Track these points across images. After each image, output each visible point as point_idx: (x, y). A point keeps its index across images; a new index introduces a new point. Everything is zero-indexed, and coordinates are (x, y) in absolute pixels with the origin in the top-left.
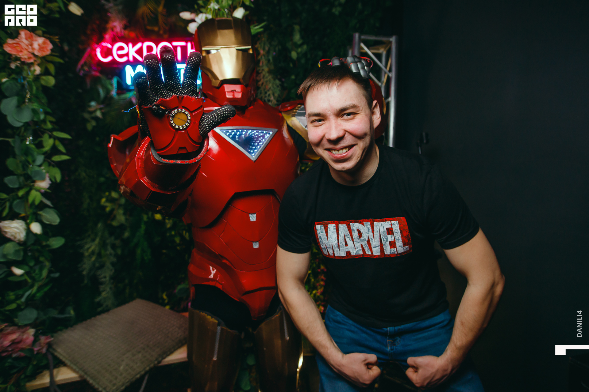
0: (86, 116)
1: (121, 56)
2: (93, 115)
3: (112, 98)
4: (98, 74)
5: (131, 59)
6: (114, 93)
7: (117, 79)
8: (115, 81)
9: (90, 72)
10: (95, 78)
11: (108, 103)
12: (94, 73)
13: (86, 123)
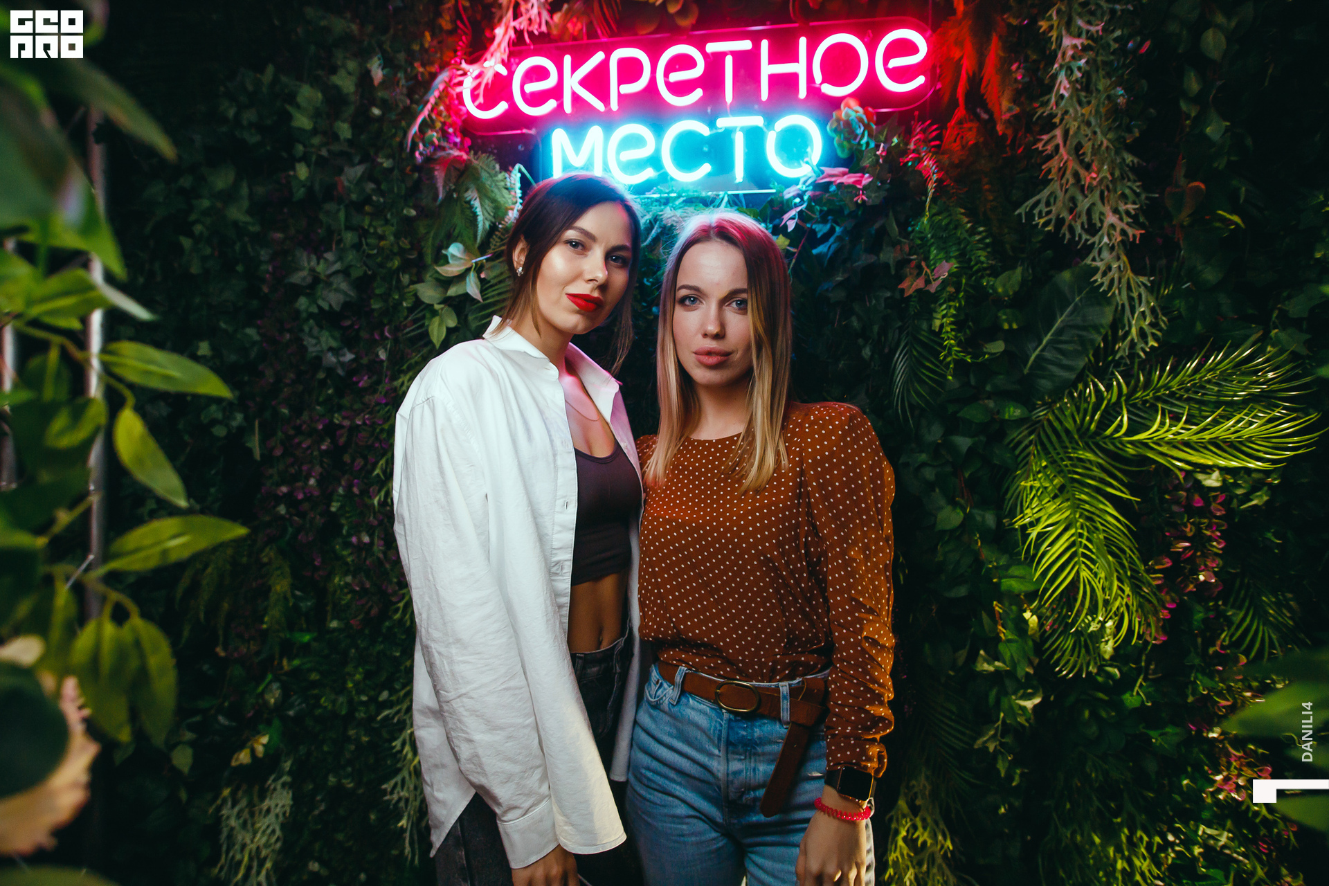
0: (428, 293)
2: (453, 291)
4: (465, 156)
7: (520, 171)
8: (515, 177)
9: (443, 149)
10: (461, 167)
11: (500, 246)
12: (456, 153)
13: (424, 317)
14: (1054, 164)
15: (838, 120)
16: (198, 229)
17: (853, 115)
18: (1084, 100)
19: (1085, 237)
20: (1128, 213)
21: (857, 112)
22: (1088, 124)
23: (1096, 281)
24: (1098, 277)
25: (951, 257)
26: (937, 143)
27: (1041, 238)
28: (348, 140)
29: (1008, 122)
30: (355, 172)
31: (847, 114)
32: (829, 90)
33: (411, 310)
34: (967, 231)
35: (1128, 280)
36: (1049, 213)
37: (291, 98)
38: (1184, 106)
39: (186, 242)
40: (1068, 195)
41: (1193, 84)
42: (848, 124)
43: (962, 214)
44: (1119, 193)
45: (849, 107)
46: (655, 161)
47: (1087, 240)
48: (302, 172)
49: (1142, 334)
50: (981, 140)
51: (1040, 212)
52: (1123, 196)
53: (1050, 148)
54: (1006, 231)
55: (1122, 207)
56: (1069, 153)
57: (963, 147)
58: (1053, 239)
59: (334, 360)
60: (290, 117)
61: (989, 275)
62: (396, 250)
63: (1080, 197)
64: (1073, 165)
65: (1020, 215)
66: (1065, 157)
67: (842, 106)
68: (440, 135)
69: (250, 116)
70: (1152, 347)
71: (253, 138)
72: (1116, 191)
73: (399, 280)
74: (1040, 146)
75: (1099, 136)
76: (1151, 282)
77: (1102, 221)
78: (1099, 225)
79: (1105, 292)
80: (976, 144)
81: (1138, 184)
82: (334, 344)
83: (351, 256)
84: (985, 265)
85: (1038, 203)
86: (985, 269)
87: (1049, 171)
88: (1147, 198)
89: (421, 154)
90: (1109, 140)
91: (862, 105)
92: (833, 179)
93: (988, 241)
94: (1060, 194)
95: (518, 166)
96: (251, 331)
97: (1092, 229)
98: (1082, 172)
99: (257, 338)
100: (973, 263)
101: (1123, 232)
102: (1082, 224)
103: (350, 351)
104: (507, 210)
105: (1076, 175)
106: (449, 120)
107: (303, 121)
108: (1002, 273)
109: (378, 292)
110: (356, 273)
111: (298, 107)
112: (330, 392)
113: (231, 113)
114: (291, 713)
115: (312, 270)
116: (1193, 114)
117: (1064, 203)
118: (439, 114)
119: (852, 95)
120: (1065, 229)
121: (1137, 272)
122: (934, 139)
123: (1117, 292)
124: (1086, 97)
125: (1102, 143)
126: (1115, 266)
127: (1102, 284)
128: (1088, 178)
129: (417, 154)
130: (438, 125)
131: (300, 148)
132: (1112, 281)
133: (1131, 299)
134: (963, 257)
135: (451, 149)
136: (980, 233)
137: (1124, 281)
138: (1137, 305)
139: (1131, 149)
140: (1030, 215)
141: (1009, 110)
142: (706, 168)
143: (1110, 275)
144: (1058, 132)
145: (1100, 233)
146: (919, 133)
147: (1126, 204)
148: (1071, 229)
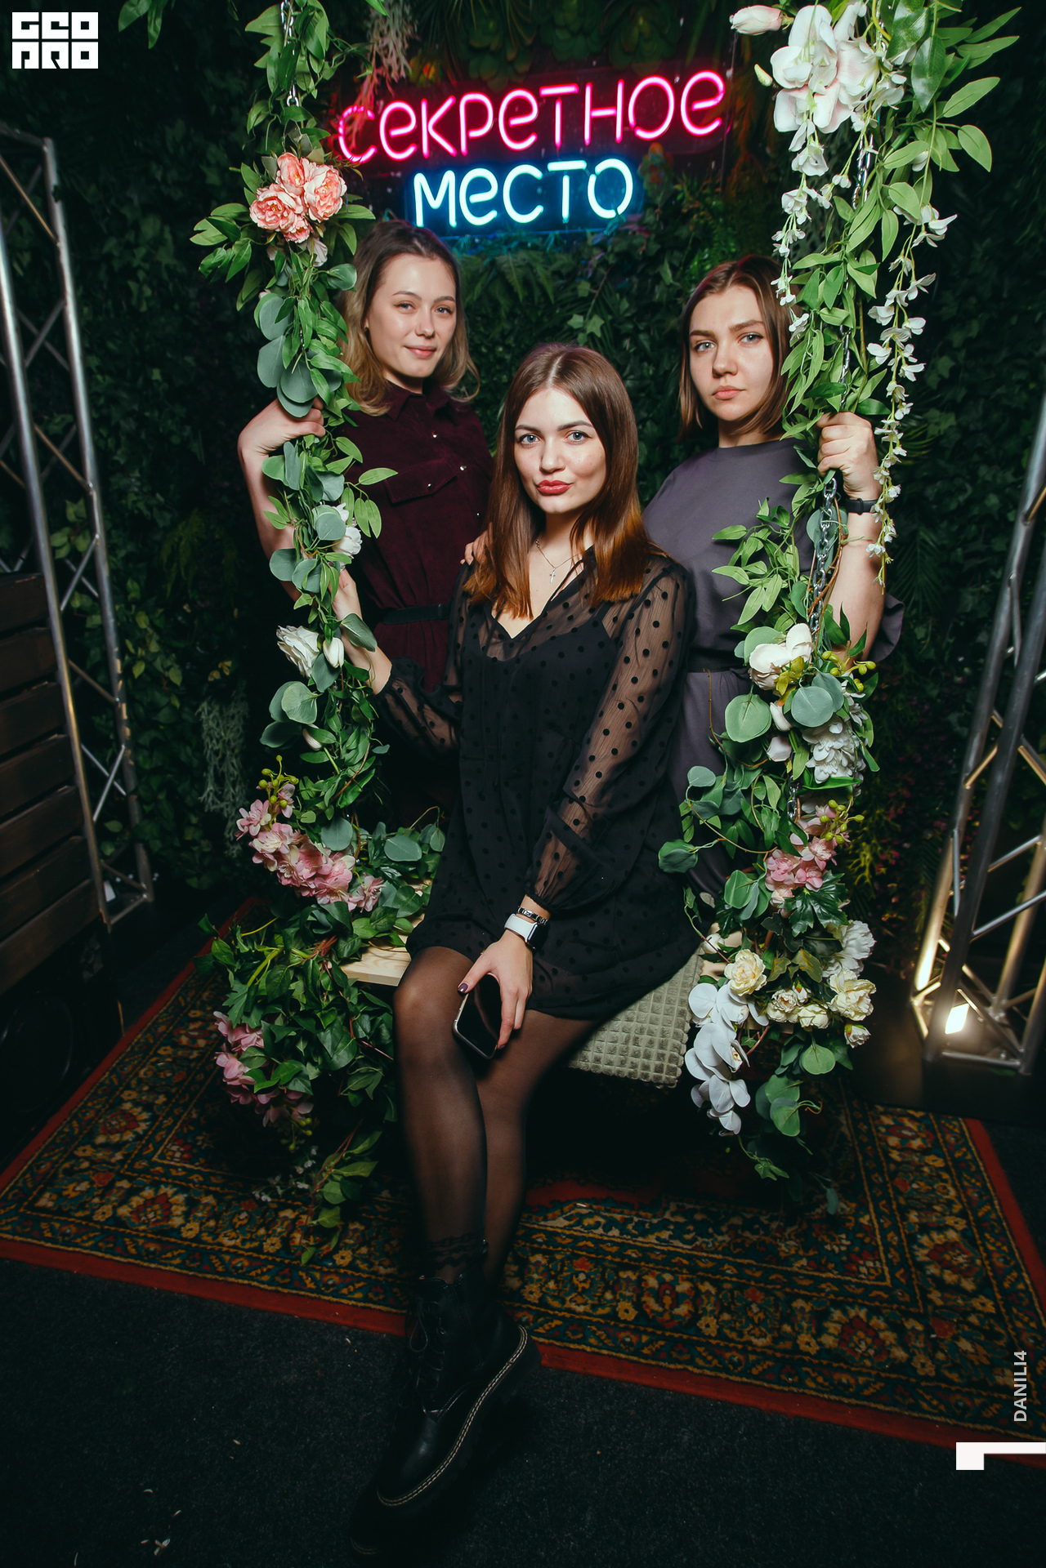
1: (398, 144)
5: (426, 150)
15: (646, 164)
17: (657, 159)
21: (660, 156)
26: (720, 189)
31: (654, 157)
32: (641, 133)
37: (202, 156)
39: (132, 285)
42: (653, 168)
45: (655, 152)
46: (497, 203)
60: (204, 176)
67: (649, 150)
69: (173, 175)
71: (177, 194)
91: (664, 150)
92: (628, 226)
95: (388, 210)
96: (189, 359)
99: (193, 364)
111: (209, 164)
113: (159, 176)
119: (657, 141)
142: (539, 210)
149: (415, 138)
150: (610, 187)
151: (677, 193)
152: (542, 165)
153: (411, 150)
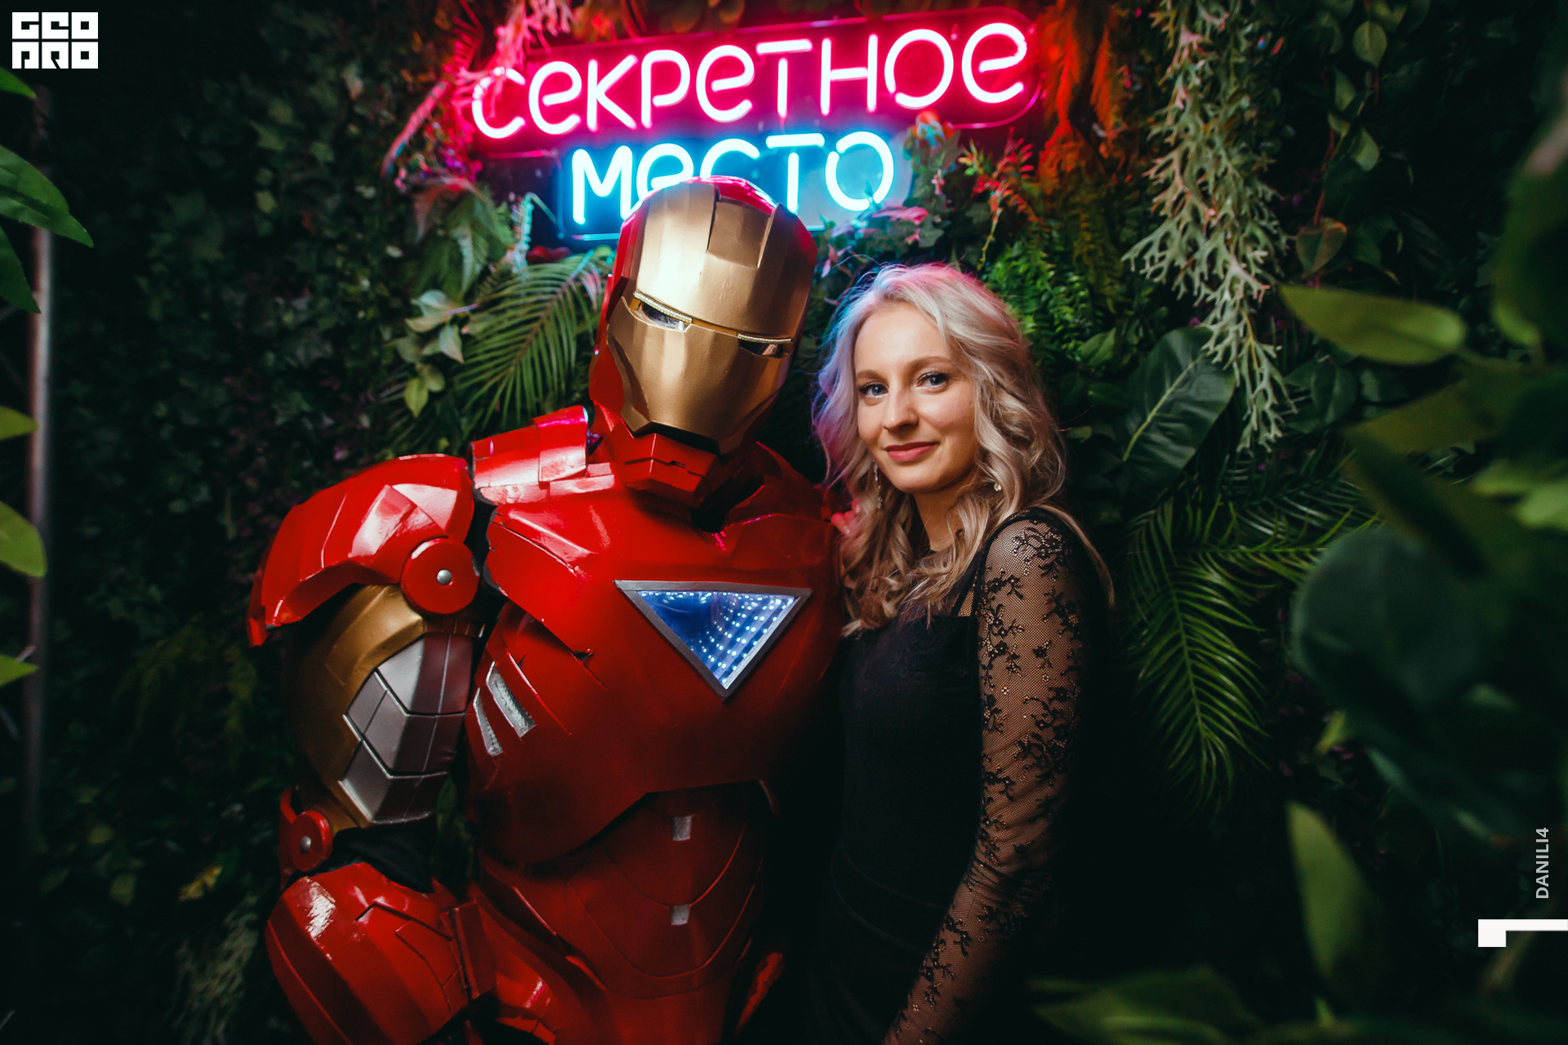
0: (408, 350)
1: (555, 114)
2: (431, 348)
3: (506, 275)
4: (466, 184)
5: (592, 123)
6: (516, 257)
7: (532, 202)
8: (524, 212)
9: (436, 175)
10: (452, 197)
11: (491, 294)
12: (449, 180)
13: (404, 380)
14: (1170, 196)
15: (913, 138)
16: (158, 268)
17: (931, 133)
18: (1211, 114)
19: (1205, 290)
20: (1256, 262)
21: (934, 128)
22: (1210, 144)
23: (1207, 350)
24: (1210, 344)
25: (1026, 314)
26: (1029, 168)
27: (1149, 290)
28: (328, 165)
29: (1116, 141)
30: (331, 203)
31: (924, 132)
32: (905, 100)
33: (391, 369)
34: (1049, 281)
35: (1250, 347)
36: (1162, 259)
37: (261, 114)
38: (1333, 123)
40: (1186, 237)
41: (1345, 95)
42: (924, 143)
43: (1043, 259)
44: (1246, 234)
45: (925, 121)
47: (1206, 296)
48: (266, 202)
49: (1264, 419)
50: (1083, 164)
51: (1152, 259)
52: (1253, 239)
53: (1163, 175)
54: (1108, 281)
55: (1250, 255)
56: (1185, 184)
57: (1061, 175)
58: (1164, 293)
59: (309, 425)
60: (256, 136)
61: (1077, 338)
62: (372, 296)
63: (1201, 239)
64: (1192, 199)
65: (1128, 262)
66: (1181, 189)
67: (918, 120)
68: (433, 159)
69: (210, 134)
70: (1275, 436)
71: (216, 161)
72: (1243, 231)
73: (379, 335)
74: (1152, 173)
75: (1225, 162)
76: (1279, 353)
77: (1225, 271)
78: (1221, 276)
79: (1219, 365)
80: (1077, 170)
81: (1275, 223)
82: (306, 407)
83: (323, 303)
84: (1072, 326)
85: (1149, 246)
86: (1073, 330)
87: (1162, 205)
88: (1289, 242)
89: (405, 181)
90: (1235, 167)
91: (942, 121)
92: (892, 213)
93: (1082, 294)
94: (1176, 234)
95: (530, 196)
96: (218, 391)
97: (1214, 282)
98: (1202, 208)
99: (225, 398)
100: (1056, 323)
101: (1247, 287)
102: (1202, 276)
103: (329, 415)
104: (505, 249)
105: (1195, 212)
106: (448, 140)
107: (270, 141)
108: (1092, 335)
109: (354, 347)
110: (326, 323)
111: (267, 124)
112: (307, 464)
114: (256, 840)
115: (279, 320)
116: (1344, 133)
117: (1180, 247)
118: (433, 132)
119: (931, 108)
120: (1180, 280)
121: (1262, 337)
122: (1026, 163)
123: (1235, 365)
124: (1213, 110)
125: (1226, 170)
126: (1232, 329)
127: (1215, 354)
128: (1207, 214)
129: (398, 183)
130: (430, 147)
131: (265, 175)
132: (1227, 352)
133: (1252, 372)
134: (1044, 315)
135: (445, 175)
136: (1072, 283)
137: (1244, 351)
138: (1258, 382)
139: (1265, 177)
140: (1140, 261)
141: (1116, 125)
143: (1226, 342)
144: (1175, 156)
145: (1221, 288)
146: (1009, 155)
147: (1255, 249)
148: (1188, 281)
149: (579, 106)
150: (860, 168)
151: (965, 167)
152: (759, 140)
153: (572, 121)
